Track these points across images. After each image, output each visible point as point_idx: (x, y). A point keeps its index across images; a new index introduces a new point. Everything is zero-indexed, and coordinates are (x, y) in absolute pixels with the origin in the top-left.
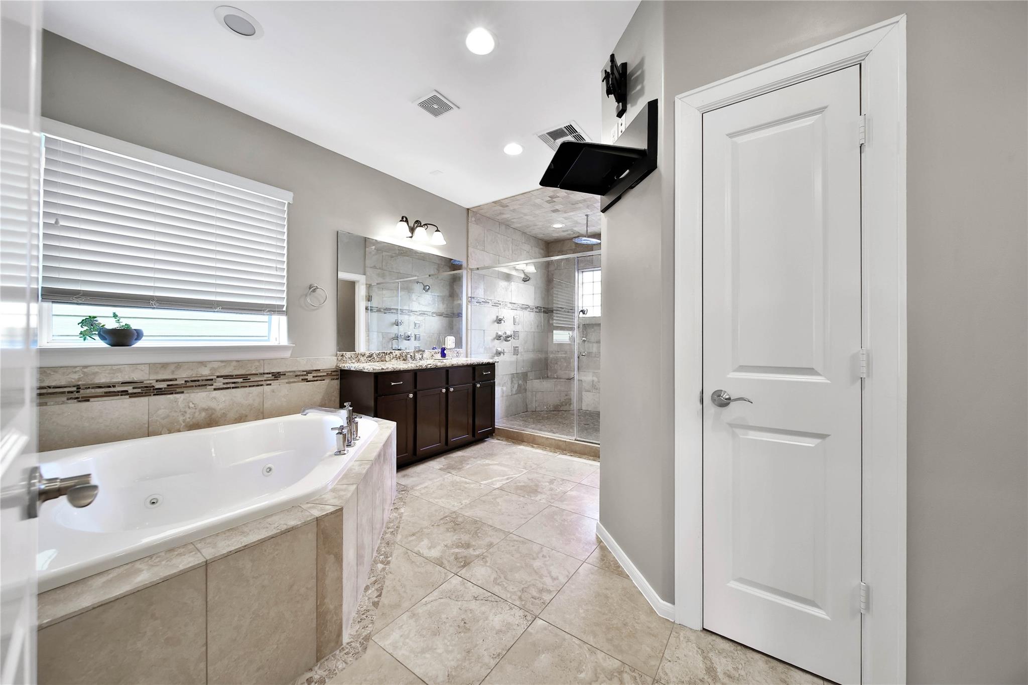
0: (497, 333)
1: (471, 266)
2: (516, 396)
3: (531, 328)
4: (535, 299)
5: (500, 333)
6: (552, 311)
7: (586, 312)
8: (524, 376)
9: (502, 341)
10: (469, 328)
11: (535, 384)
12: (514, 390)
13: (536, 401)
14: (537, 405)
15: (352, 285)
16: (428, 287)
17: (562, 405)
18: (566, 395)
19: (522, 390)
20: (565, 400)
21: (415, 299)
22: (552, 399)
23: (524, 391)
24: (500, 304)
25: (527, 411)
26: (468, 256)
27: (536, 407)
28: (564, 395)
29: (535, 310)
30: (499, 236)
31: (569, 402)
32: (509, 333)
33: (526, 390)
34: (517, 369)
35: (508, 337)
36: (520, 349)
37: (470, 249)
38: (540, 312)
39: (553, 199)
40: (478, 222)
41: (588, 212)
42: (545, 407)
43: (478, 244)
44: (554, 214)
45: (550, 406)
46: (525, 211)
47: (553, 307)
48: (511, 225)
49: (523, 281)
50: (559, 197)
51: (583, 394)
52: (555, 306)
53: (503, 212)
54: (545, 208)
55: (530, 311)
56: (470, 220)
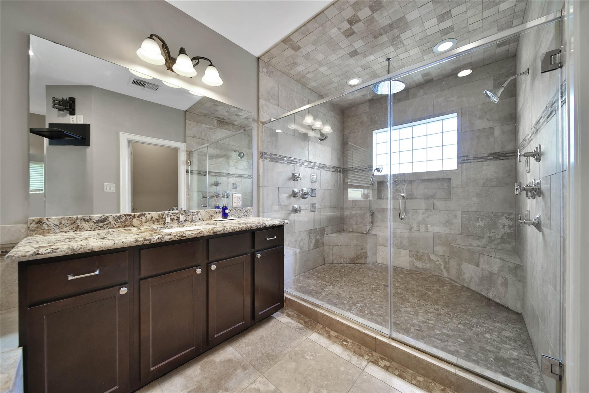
0: (293, 191)
1: (262, 119)
2: (313, 250)
3: (328, 186)
4: (331, 159)
5: (296, 191)
6: (347, 171)
7: (381, 170)
8: (322, 231)
9: (299, 198)
10: (261, 185)
11: (332, 238)
12: (312, 245)
13: (333, 254)
14: (334, 259)
15: (175, 151)
16: (242, 154)
17: (358, 258)
18: (362, 249)
19: (318, 244)
20: (361, 253)
21: (232, 164)
22: (350, 253)
23: (321, 245)
24: (297, 162)
25: (325, 264)
26: (258, 109)
27: (333, 260)
28: (360, 249)
29: (331, 169)
30: (295, 94)
31: (364, 255)
32: (306, 190)
33: (323, 244)
34: (314, 225)
35: (305, 195)
36: (318, 206)
37: (262, 102)
38: (336, 171)
39: (353, 27)
40: (270, 73)
41: (390, 51)
42: (342, 260)
43: (270, 97)
44: (352, 61)
45: (346, 259)
46: (320, 57)
47: (348, 168)
48: (307, 84)
49: (320, 141)
50: (360, 20)
51: (378, 247)
52: (350, 166)
53: (296, 61)
54: (343, 48)
55: (327, 170)
56: (260, 70)
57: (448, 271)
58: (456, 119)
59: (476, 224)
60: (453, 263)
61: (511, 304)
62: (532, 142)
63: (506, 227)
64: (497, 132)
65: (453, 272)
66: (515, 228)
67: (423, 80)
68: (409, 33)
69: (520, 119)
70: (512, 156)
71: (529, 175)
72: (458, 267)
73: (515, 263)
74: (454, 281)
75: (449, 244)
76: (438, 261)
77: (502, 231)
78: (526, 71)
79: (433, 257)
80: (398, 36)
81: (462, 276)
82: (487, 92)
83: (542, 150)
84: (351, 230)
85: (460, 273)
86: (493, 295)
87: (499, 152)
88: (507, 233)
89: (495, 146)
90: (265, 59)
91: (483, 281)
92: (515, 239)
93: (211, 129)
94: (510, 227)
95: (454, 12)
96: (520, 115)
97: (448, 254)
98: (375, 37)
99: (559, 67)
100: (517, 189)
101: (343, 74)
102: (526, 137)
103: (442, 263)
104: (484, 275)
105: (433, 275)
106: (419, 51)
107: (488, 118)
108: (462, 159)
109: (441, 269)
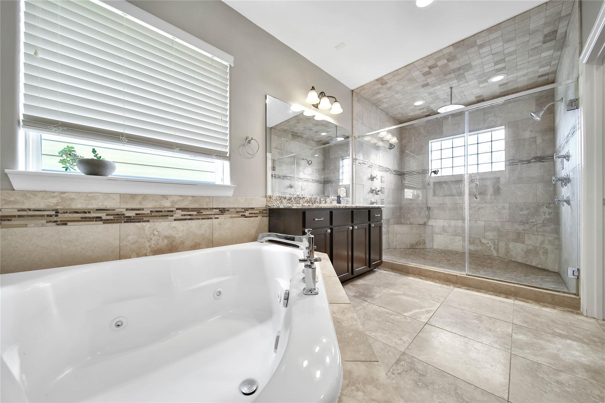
0: (371, 188)
1: (354, 135)
3: (392, 186)
4: (393, 164)
5: (373, 188)
6: (404, 174)
7: (438, 173)
8: (388, 222)
9: (374, 194)
10: (354, 182)
11: (396, 228)
13: (396, 241)
14: (397, 244)
16: (310, 162)
17: (418, 243)
18: (420, 237)
20: (420, 240)
21: (301, 171)
22: (409, 240)
23: (387, 233)
24: (373, 166)
25: (390, 248)
26: (353, 127)
29: (393, 172)
30: (372, 114)
31: (423, 242)
32: (378, 189)
33: (389, 232)
35: (378, 192)
36: (385, 201)
37: (354, 122)
38: (396, 174)
39: (430, 70)
40: (359, 100)
41: (454, 83)
42: (404, 246)
43: (359, 118)
44: (422, 90)
45: (407, 245)
46: (399, 88)
47: (404, 172)
48: (380, 106)
49: (389, 149)
50: (438, 66)
51: (434, 236)
52: (406, 170)
53: (380, 91)
54: (418, 82)
55: (391, 173)
56: (354, 99)
57: (498, 252)
58: (504, 130)
59: (521, 213)
60: (502, 244)
61: (550, 267)
62: (565, 148)
63: (546, 214)
64: (539, 140)
65: (502, 251)
66: (553, 214)
67: (476, 101)
68: (471, 72)
69: (557, 132)
70: (551, 159)
71: (563, 171)
72: (506, 247)
73: (553, 236)
74: (503, 258)
75: (498, 230)
76: (488, 243)
77: (543, 217)
78: (560, 100)
79: (484, 241)
80: (463, 74)
81: (510, 253)
82: (532, 113)
83: (570, 154)
84: (408, 223)
85: (508, 251)
86: (536, 263)
87: (540, 156)
88: (548, 219)
89: (537, 151)
90: (357, 91)
91: (528, 254)
92: (554, 223)
93: (287, 141)
94: (550, 214)
95: (506, 59)
96: (557, 128)
97: (497, 238)
98: (445, 75)
99: (577, 108)
100: (554, 180)
101: (412, 98)
102: (561, 145)
103: (492, 245)
104: (528, 249)
105: (484, 255)
106: (477, 82)
107: (532, 130)
108: (511, 162)
109: (491, 250)
